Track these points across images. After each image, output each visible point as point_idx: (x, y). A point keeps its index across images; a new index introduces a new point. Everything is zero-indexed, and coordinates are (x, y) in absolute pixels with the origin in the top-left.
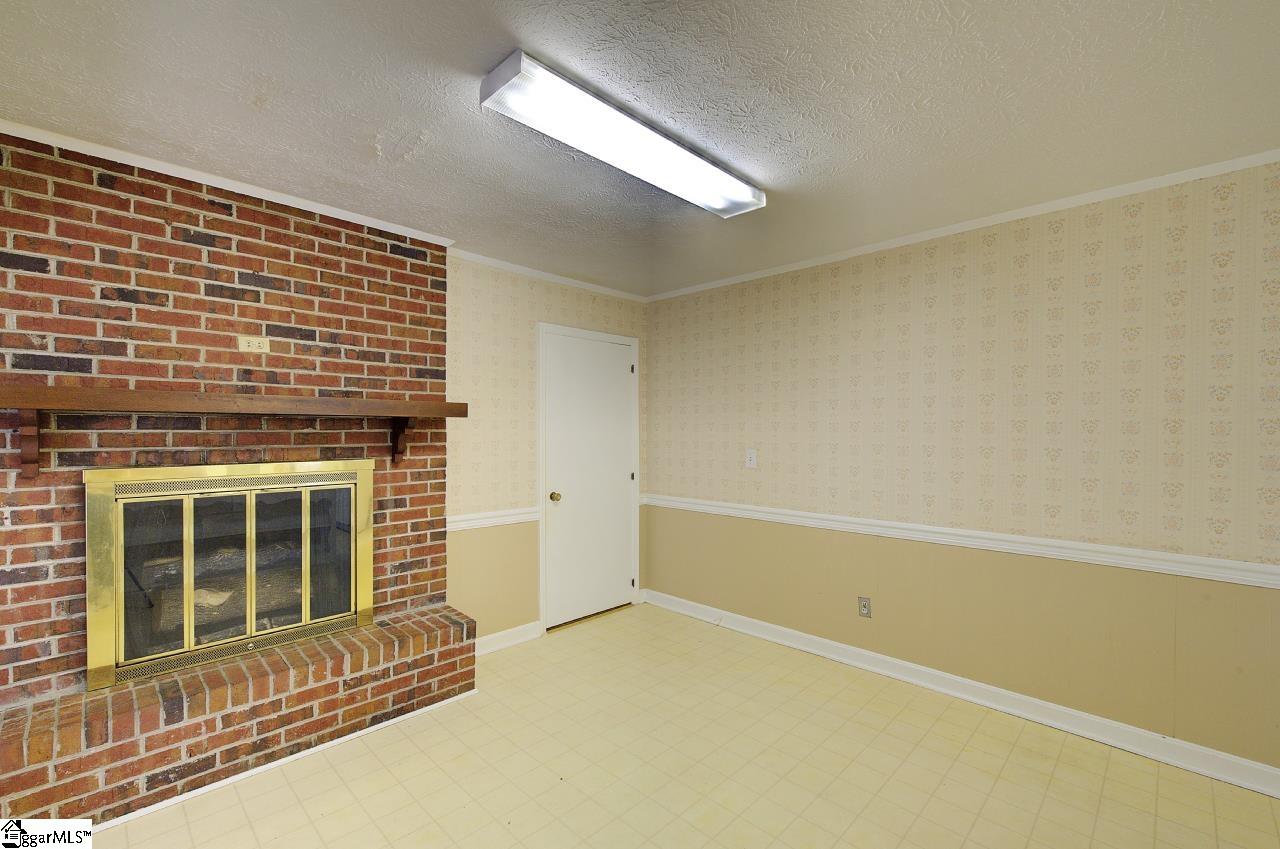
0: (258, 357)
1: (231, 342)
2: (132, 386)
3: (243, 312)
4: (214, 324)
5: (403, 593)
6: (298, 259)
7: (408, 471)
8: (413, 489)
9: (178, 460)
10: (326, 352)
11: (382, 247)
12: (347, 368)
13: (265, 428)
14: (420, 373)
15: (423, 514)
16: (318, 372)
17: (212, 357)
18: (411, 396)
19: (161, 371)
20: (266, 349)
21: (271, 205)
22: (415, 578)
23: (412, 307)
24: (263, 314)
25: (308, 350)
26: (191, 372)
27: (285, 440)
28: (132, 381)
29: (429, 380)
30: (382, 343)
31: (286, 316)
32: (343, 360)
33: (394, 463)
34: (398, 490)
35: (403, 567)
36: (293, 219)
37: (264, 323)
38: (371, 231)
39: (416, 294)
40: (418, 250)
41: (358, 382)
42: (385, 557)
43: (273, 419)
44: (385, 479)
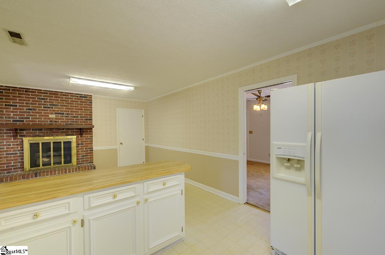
0: (53, 118)
1: (48, 116)
2: (31, 124)
3: (50, 110)
4: (45, 113)
5: (83, 161)
6: (60, 100)
7: (84, 138)
8: (85, 141)
9: (39, 136)
10: (66, 117)
11: (78, 97)
12: (70, 119)
13: (54, 131)
15: (88, 146)
16: (65, 120)
17: (44, 119)
18: (84, 124)
19: (36, 121)
20: (55, 117)
21: (55, 92)
22: (86, 158)
23: (84, 107)
24: (54, 111)
25: (63, 116)
26: (41, 121)
27: (58, 132)
28: (31, 123)
29: (88, 121)
30: (78, 114)
31: (58, 111)
32: (70, 118)
33: (81, 137)
35: (83, 156)
36: (59, 94)
37: (54, 112)
38: (75, 94)
39: (86, 105)
40: (86, 96)
41: (73, 122)
42: (79, 154)
43: (56, 129)
44: (79, 139)
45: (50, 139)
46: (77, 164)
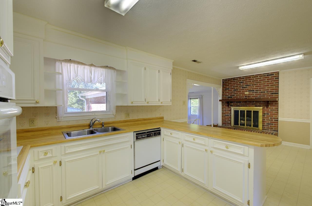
1: (244, 93)
3: (246, 89)
4: (242, 91)
5: (268, 128)
6: (252, 81)
7: (270, 109)
8: (270, 112)
9: (239, 106)
10: (256, 93)
11: (265, 76)
12: (259, 94)
13: (248, 103)
14: (272, 94)
15: (273, 116)
16: (255, 95)
17: (242, 95)
18: (270, 98)
19: (238, 97)
20: (248, 93)
21: (249, 76)
22: (270, 126)
23: (271, 83)
24: (248, 89)
25: (253, 93)
26: (240, 97)
28: (235, 98)
29: (275, 95)
30: (265, 90)
31: (251, 89)
32: (258, 93)
33: (267, 108)
34: (267, 112)
35: (268, 124)
36: (251, 77)
37: (248, 90)
38: (263, 74)
39: (272, 81)
40: (272, 74)
41: (261, 96)
42: (265, 122)
43: (249, 102)
44: (265, 110)
45: (245, 109)
46: (263, 129)
